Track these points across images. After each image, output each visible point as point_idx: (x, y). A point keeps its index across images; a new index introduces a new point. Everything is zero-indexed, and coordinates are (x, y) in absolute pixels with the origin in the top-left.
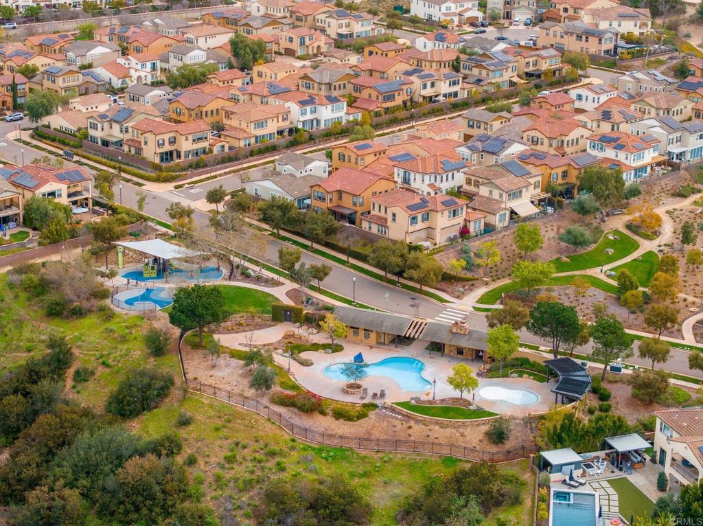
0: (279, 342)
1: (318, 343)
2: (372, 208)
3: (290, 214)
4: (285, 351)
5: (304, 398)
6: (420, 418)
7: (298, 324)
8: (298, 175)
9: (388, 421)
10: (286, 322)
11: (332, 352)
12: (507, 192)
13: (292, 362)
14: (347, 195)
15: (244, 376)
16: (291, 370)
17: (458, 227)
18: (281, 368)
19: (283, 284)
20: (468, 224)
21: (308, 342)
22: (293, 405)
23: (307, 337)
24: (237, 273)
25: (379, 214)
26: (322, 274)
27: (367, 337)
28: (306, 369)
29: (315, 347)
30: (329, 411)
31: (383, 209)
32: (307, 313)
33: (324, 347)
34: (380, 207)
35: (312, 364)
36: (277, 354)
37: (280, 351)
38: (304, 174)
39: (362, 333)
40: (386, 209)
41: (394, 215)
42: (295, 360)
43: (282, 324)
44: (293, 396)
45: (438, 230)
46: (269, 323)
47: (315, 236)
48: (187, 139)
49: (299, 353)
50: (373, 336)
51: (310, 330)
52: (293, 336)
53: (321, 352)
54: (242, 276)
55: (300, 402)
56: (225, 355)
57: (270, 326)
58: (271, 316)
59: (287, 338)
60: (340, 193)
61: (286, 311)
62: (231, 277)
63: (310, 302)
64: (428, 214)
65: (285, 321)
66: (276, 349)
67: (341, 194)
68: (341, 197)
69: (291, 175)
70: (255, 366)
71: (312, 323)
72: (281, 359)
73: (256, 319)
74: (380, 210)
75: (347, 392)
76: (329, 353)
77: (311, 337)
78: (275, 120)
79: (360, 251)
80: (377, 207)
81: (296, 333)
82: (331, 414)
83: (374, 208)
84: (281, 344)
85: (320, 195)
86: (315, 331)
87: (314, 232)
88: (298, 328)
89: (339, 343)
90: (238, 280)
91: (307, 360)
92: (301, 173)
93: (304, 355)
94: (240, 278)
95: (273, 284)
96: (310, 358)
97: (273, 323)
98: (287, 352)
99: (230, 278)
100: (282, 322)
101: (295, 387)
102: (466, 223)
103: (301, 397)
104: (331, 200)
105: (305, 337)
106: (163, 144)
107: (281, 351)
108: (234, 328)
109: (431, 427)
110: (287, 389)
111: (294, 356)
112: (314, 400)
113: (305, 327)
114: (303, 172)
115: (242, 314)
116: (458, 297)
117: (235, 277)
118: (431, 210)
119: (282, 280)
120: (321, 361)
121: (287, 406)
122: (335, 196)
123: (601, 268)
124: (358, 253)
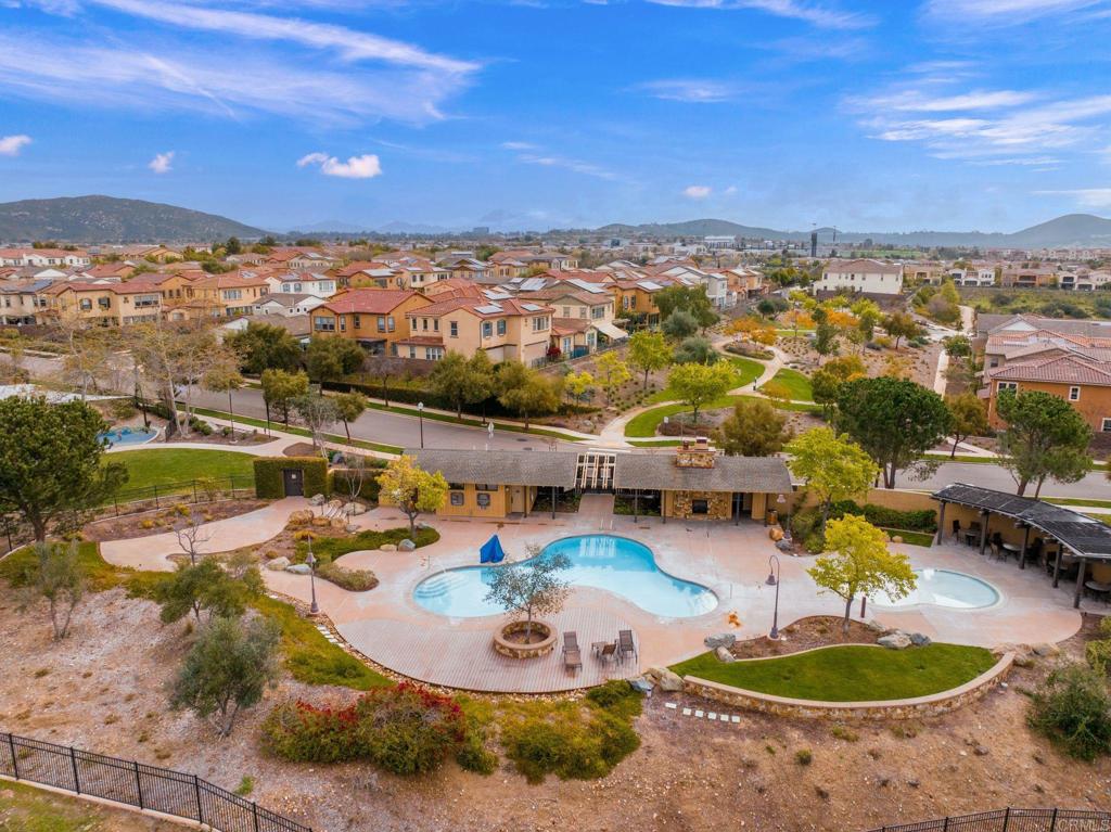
0: (278, 539)
1: (374, 529)
2: (412, 327)
3: (280, 342)
4: (295, 560)
5: (395, 717)
6: (808, 713)
7: (319, 497)
8: (287, 314)
9: (716, 749)
10: (288, 498)
11: (416, 547)
12: (591, 306)
13: (320, 583)
14: (369, 318)
15: (162, 655)
16: (321, 609)
17: (543, 346)
18: (291, 608)
19: (277, 438)
20: (556, 341)
21: (349, 532)
22: (356, 754)
23: (345, 520)
24: (185, 430)
25: (425, 334)
26: (352, 408)
27: (483, 502)
28: (361, 599)
29: (370, 540)
30: (494, 751)
31: (431, 323)
32: (336, 473)
33: (393, 536)
34: (425, 322)
35: (374, 583)
36: (275, 569)
37: (283, 561)
38: (295, 313)
39: (471, 496)
40: (436, 322)
41: (454, 325)
42: (325, 577)
43: (281, 501)
44: (351, 715)
45: (523, 347)
46: (249, 503)
47: (325, 369)
48: (126, 301)
49: (333, 559)
50: (498, 499)
51: (349, 506)
52: (310, 522)
53: (387, 550)
54: (194, 434)
55: (381, 735)
56: (114, 591)
57: (251, 509)
58: (254, 489)
59: (295, 530)
60: (356, 316)
61: (287, 472)
62: (171, 434)
63: (336, 458)
64: (505, 322)
65: (287, 495)
66: (270, 557)
67: (357, 319)
68: (358, 324)
69: (277, 314)
70: (200, 617)
71: (349, 493)
72: (286, 583)
73: (219, 498)
74: (426, 327)
75: (514, 654)
76: (410, 550)
77: (354, 522)
78: (251, 290)
79: (405, 388)
80: (420, 323)
81: (316, 516)
82: (503, 761)
83: (415, 326)
84: (284, 545)
85: (325, 322)
86: (359, 507)
87: (324, 363)
88: (320, 504)
89: (425, 524)
90: (185, 440)
91: (360, 574)
92: (291, 311)
93: (349, 563)
94: (189, 436)
95: (256, 440)
96: (365, 567)
97: (260, 503)
98: (302, 560)
99: (168, 440)
100: (282, 498)
101: (346, 669)
102: (553, 341)
103: (380, 713)
104: (343, 327)
105: (340, 521)
106: (90, 306)
107: (284, 559)
108: (161, 521)
109: (870, 742)
110: (321, 682)
111: (322, 567)
112: (436, 719)
113: (336, 502)
114: (295, 310)
115: (185, 492)
116: (591, 432)
117: (180, 435)
118: (510, 316)
119: (273, 433)
120: (396, 571)
121: (332, 762)
122: (348, 322)
123: (753, 384)
124: (400, 391)
